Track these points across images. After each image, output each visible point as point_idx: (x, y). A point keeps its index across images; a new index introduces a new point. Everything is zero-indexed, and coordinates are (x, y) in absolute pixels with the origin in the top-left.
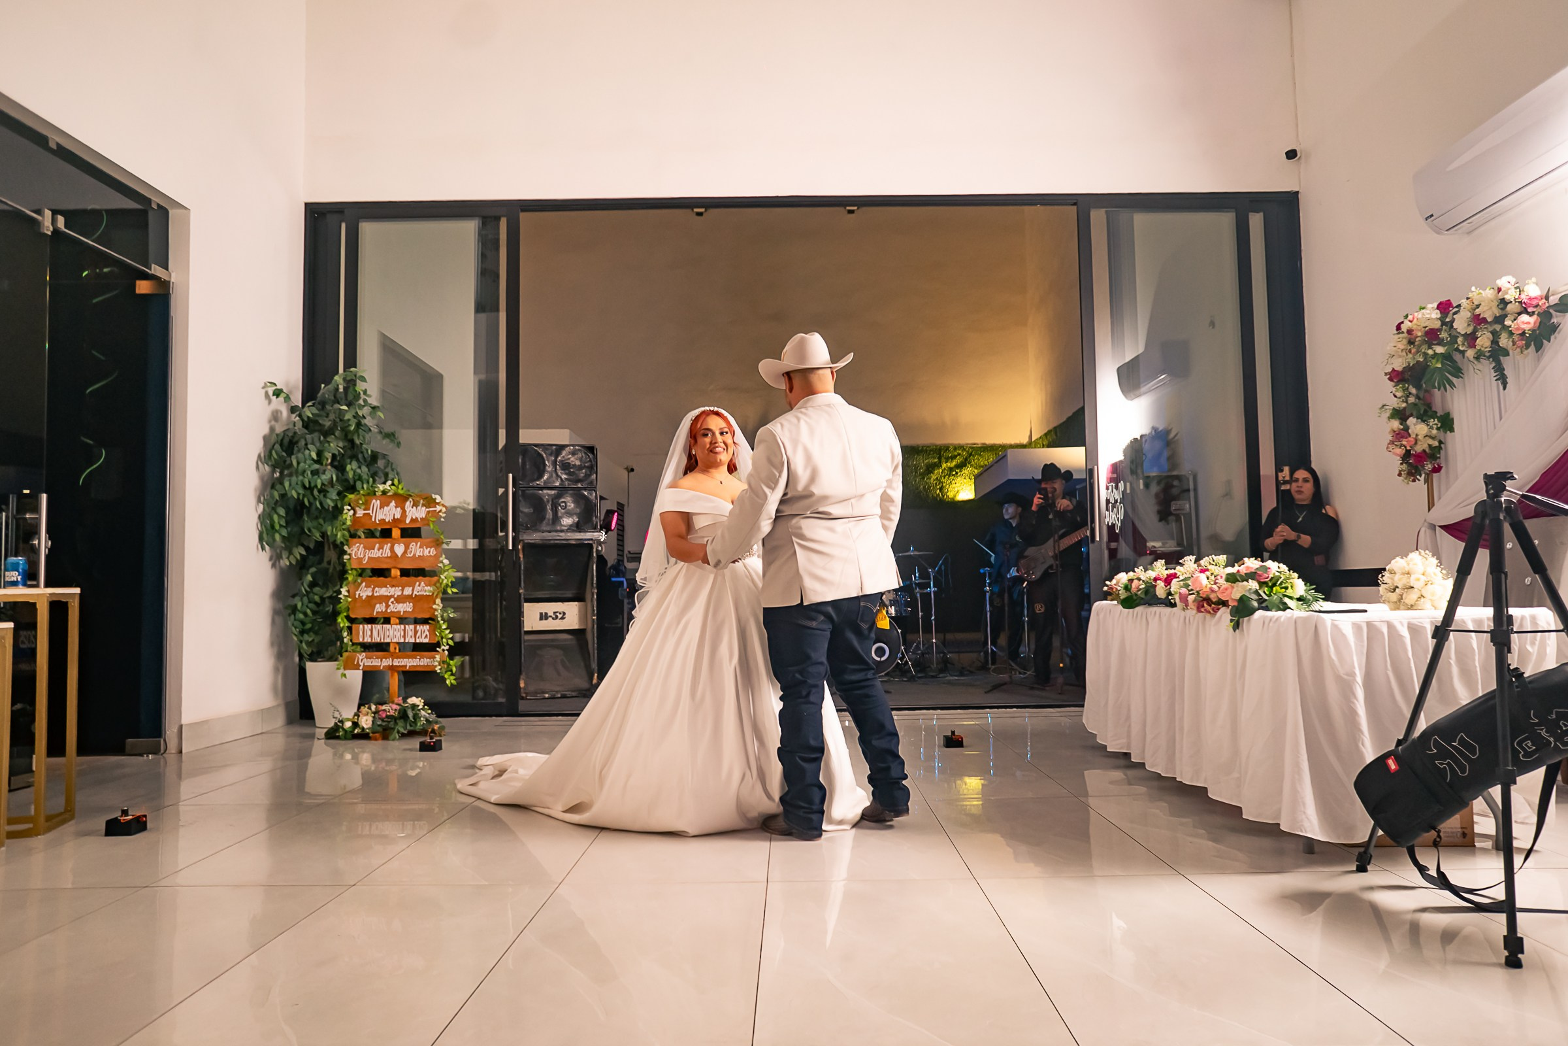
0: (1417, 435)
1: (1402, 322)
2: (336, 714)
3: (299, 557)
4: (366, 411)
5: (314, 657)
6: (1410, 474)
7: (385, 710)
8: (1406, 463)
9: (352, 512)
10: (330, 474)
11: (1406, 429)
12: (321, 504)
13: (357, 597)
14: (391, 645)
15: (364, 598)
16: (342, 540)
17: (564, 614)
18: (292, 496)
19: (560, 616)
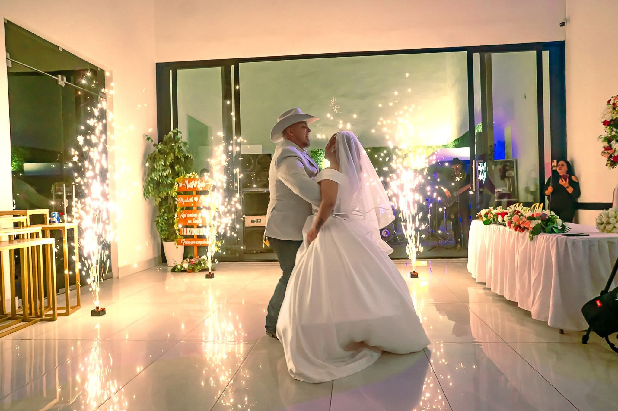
0: (615, 149)
1: (610, 100)
2: (175, 263)
3: (159, 202)
4: (182, 145)
5: (166, 240)
6: (611, 165)
7: (193, 261)
8: (610, 160)
9: (178, 185)
10: (169, 171)
11: (610, 146)
12: (166, 182)
13: (181, 217)
14: (194, 236)
15: (183, 218)
16: (175, 196)
17: (261, 220)
18: (155, 179)
19: (259, 221)
